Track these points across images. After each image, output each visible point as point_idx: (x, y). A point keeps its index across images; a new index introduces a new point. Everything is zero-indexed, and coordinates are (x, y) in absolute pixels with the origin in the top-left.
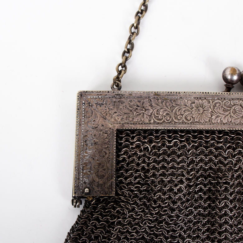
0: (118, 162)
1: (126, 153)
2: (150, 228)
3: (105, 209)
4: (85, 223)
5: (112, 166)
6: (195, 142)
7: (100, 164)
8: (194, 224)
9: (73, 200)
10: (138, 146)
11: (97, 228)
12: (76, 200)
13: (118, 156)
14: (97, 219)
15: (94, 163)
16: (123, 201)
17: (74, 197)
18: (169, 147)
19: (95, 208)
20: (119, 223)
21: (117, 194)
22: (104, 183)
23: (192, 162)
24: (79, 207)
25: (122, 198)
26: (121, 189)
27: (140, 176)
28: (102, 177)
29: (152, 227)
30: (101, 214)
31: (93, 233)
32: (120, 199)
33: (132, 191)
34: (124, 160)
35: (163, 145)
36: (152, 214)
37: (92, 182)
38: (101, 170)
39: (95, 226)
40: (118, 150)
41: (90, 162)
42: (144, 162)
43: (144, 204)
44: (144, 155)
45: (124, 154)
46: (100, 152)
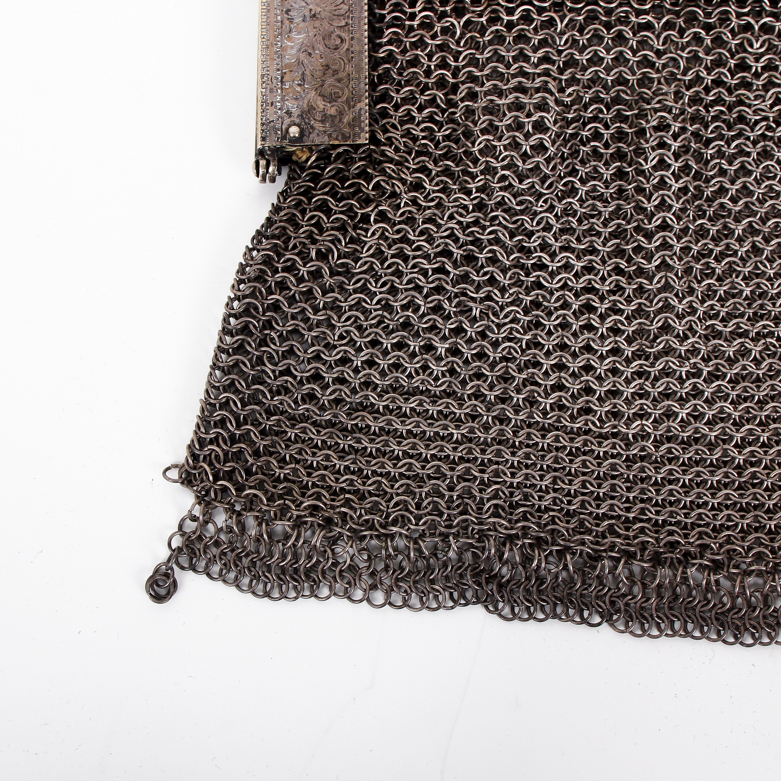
0: (374, 63)
1: (395, 40)
2: (464, 227)
3: (343, 180)
4: (292, 220)
5: (359, 69)
6: (578, 12)
7: (327, 67)
8: (580, 221)
9: (257, 164)
10: (426, 25)
11: (321, 231)
13: (374, 47)
14: (324, 207)
15: (315, 64)
16: (391, 161)
17: (260, 153)
18: (510, 26)
19: (315, 178)
20: (382, 217)
21: (373, 140)
22: (341, 113)
23: (571, 63)
24: (273, 180)
25: (390, 152)
26: (386, 131)
28: (331, 98)
29: (468, 225)
30: (333, 194)
31: (314, 242)
32: (383, 153)
33: (415, 139)
34: (391, 56)
35: (493, 20)
36: (468, 193)
37: (307, 113)
38: (330, 81)
39: (318, 225)
40: (375, 32)
41: (300, 63)
42: (443, 65)
43: (447, 172)
44: (441, 48)
45: (390, 43)
46: (327, 36)
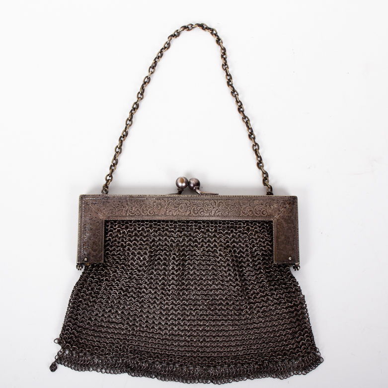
0: (106, 241)
1: (111, 235)
2: (126, 282)
3: (97, 271)
4: (85, 280)
5: (102, 244)
6: (156, 228)
7: (94, 243)
8: (154, 280)
9: (77, 266)
10: (119, 231)
11: (92, 283)
12: (79, 265)
13: (106, 237)
14: (93, 277)
15: (91, 242)
16: (109, 266)
17: (78, 264)
18: (139, 231)
19: (91, 270)
20: (106, 280)
21: (105, 261)
22: (97, 255)
23: (154, 240)
24: (81, 270)
25: (108, 264)
26: (108, 258)
27: (120, 250)
28: (95, 251)
29: (127, 282)
30: (95, 274)
31: (90, 286)
32: (107, 264)
33: (115, 259)
34: (110, 239)
35: (135, 229)
36: (127, 274)
37: (89, 254)
38: (95, 246)
39: (91, 281)
40: (106, 233)
41: (88, 241)
42: (123, 241)
43: (123, 268)
44: (123, 237)
45: (109, 236)
46: (94, 235)
